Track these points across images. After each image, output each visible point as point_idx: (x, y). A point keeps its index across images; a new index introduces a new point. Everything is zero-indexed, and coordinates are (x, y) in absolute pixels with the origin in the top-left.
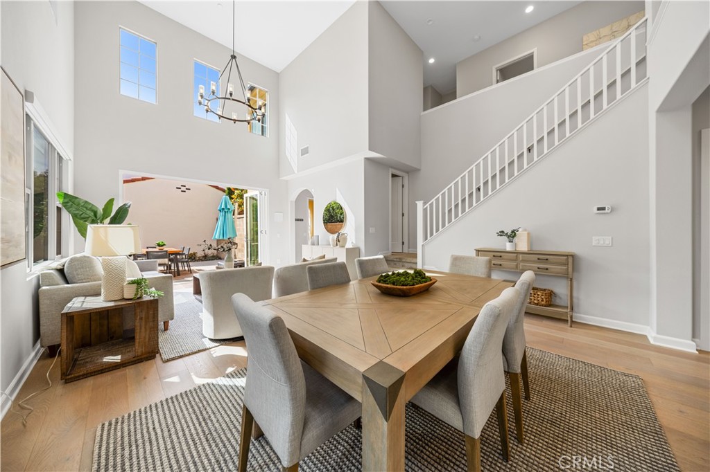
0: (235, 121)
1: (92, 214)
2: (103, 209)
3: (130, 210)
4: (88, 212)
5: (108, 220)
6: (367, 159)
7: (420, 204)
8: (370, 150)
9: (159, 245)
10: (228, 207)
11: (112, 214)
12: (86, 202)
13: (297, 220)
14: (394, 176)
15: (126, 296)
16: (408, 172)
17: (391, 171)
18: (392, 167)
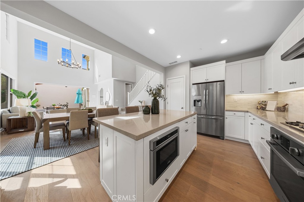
0: (73, 68)
1: (23, 95)
2: (28, 94)
3: (37, 94)
4: (22, 95)
5: (30, 97)
6: (114, 79)
7: (128, 93)
8: (112, 77)
9: (53, 105)
10: (80, 93)
11: (31, 95)
12: (21, 92)
13: (101, 97)
14: (126, 84)
15: (26, 116)
16: (133, 83)
17: (125, 83)
18: (125, 82)
